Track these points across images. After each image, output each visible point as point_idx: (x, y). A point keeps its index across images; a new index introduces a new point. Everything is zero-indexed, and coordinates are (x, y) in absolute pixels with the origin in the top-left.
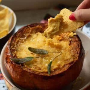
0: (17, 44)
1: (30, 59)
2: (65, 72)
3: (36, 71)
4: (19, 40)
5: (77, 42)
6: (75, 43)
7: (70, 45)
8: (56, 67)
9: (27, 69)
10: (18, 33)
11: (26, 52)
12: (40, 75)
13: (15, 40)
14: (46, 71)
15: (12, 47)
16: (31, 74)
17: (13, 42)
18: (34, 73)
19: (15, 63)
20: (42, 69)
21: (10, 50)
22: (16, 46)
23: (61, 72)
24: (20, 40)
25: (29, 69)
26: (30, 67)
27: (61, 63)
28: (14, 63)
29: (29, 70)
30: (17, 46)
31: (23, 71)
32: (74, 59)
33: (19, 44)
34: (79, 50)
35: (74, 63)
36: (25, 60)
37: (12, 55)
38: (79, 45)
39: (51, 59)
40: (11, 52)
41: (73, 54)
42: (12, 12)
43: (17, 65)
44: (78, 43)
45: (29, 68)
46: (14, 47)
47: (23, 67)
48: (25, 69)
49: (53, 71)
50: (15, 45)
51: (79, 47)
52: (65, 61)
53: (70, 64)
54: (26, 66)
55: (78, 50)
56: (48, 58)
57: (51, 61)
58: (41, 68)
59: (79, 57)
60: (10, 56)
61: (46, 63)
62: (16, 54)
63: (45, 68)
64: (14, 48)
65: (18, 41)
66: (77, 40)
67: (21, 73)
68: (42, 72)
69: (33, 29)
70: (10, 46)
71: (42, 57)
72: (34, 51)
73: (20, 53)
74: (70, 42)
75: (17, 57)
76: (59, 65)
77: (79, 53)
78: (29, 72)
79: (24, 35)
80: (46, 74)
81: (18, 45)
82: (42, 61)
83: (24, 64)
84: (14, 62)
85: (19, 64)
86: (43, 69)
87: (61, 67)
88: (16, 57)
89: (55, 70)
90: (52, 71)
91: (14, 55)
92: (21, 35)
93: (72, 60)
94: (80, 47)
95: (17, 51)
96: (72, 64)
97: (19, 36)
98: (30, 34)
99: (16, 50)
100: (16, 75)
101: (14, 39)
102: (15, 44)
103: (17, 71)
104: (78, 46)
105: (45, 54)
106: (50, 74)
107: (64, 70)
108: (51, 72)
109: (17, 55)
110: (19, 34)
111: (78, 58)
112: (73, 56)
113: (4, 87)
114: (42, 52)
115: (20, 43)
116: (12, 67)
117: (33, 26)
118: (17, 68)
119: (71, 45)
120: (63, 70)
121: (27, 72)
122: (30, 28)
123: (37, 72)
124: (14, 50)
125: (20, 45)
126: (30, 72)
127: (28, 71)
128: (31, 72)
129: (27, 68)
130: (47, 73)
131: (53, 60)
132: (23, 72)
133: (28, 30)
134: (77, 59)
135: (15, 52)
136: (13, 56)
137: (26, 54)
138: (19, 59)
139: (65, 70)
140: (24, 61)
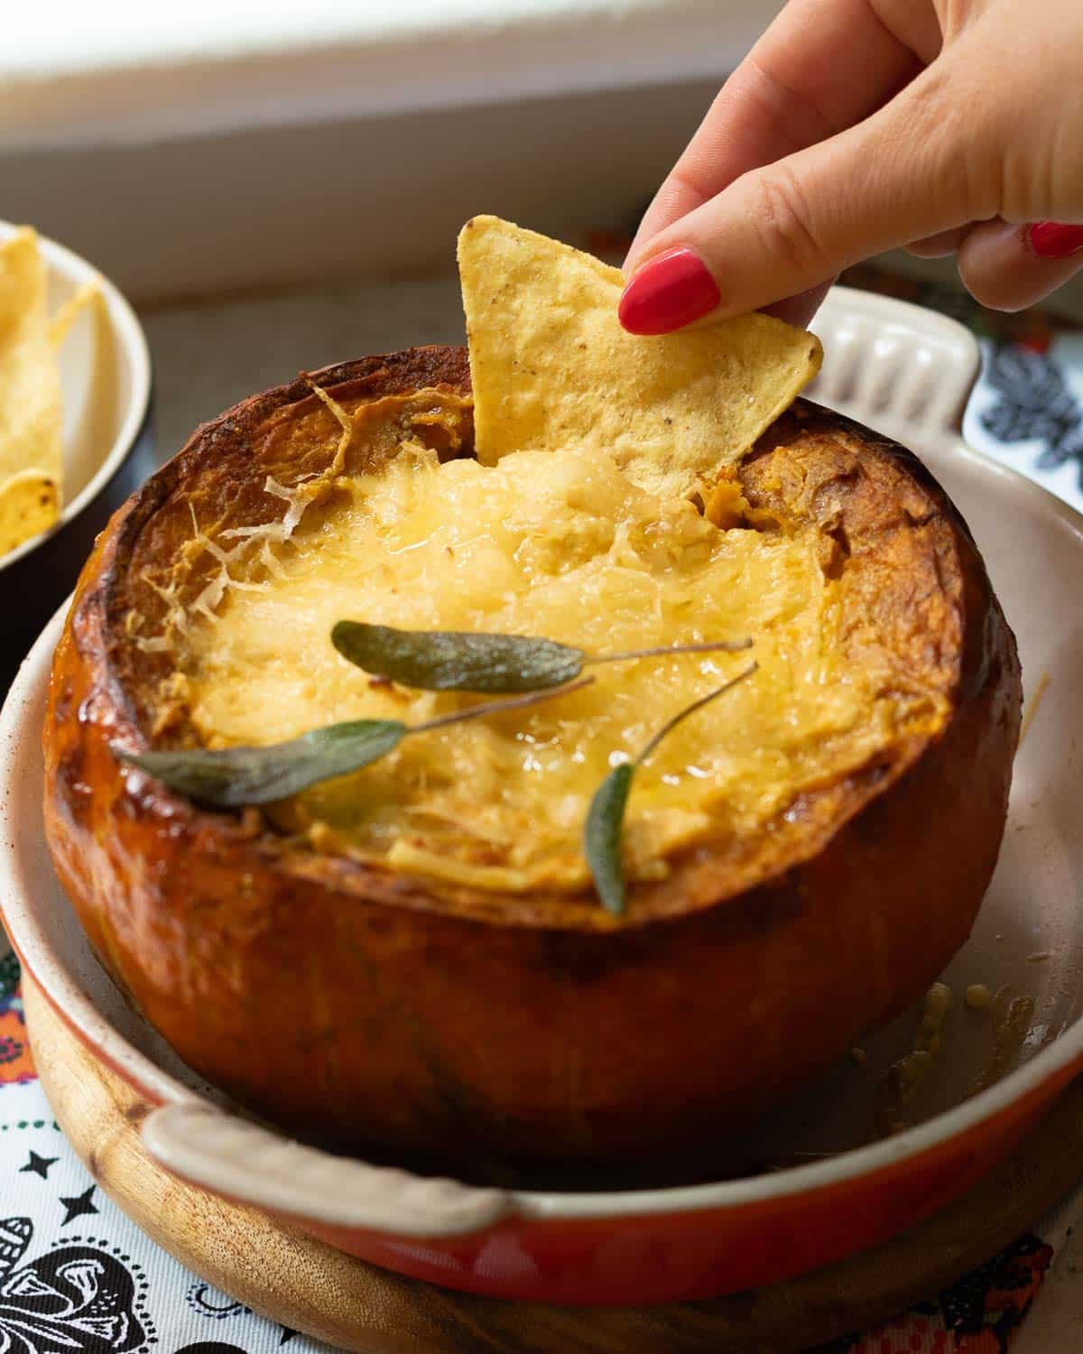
0: (187, 599)
1: (365, 748)
2: (796, 873)
3: (455, 886)
4: (214, 549)
5: (922, 533)
6: (900, 548)
7: (833, 570)
8: (680, 824)
9: (335, 865)
10: (196, 470)
11: (304, 674)
12: (494, 919)
13: (170, 549)
14: (574, 873)
15: (139, 632)
16: (382, 917)
17: (145, 575)
18: (420, 903)
19: (184, 809)
20: (519, 854)
21: (115, 657)
22: (177, 616)
23: (751, 874)
24: (228, 546)
25: (367, 868)
26: (367, 842)
27: (747, 776)
28: (167, 811)
29: (366, 877)
30: (197, 618)
31: (293, 893)
32: (893, 723)
33: (215, 592)
34: (955, 621)
35: (899, 768)
36: (303, 762)
37: (142, 717)
38: (950, 562)
39: (620, 746)
40: (123, 681)
41: (886, 672)
42: (86, 278)
43: (211, 833)
44: (933, 540)
45: (357, 854)
46: (152, 627)
47: (289, 842)
48: (308, 868)
49: (661, 869)
50: (163, 607)
51: (942, 585)
52: (792, 751)
53: (860, 775)
54: (317, 831)
55: (933, 622)
56: (581, 734)
57: (617, 759)
58: (507, 849)
59: (956, 696)
60: (112, 731)
61: (568, 784)
62: (186, 710)
63: (551, 848)
64: (161, 644)
65: (205, 563)
66: (917, 506)
67: (264, 924)
68: (526, 896)
69: (369, 416)
70: (114, 617)
71: (507, 730)
72: (409, 660)
73: (232, 700)
74: (830, 542)
75: (201, 741)
76: (721, 807)
77: (951, 649)
78: (366, 902)
79: (269, 485)
80: (576, 915)
81: (200, 605)
82: (506, 774)
83: (300, 809)
84: (173, 793)
85: (234, 813)
86: (533, 859)
87: (747, 823)
88: (188, 740)
89: (680, 857)
90: (644, 872)
91: (163, 715)
92: (232, 493)
93: (872, 738)
94: (956, 585)
95: (192, 668)
96: (882, 785)
97: (208, 511)
98: (342, 482)
99: (181, 659)
100: (204, 946)
101: (157, 543)
102: (169, 593)
103: (209, 903)
104: (938, 570)
105: (543, 683)
106: (625, 910)
107: (790, 859)
108: (635, 887)
109: (203, 717)
110: (209, 476)
111: (942, 707)
112: (884, 693)
113: (39, 1165)
114: (501, 669)
115: (224, 579)
116: (151, 860)
117: (368, 391)
118: (215, 860)
119: (848, 576)
120: (773, 858)
121: (341, 896)
122: (337, 409)
123: (464, 898)
124: (165, 664)
125: (221, 608)
126: (378, 894)
127: (355, 884)
128: (394, 899)
129: (331, 853)
130: (587, 894)
131: (647, 753)
132: (284, 911)
133: (311, 438)
134: (936, 724)
135: (178, 681)
136: (158, 726)
137: (310, 694)
138: (225, 754)
139: (805, 852)
140: (295, 781)
